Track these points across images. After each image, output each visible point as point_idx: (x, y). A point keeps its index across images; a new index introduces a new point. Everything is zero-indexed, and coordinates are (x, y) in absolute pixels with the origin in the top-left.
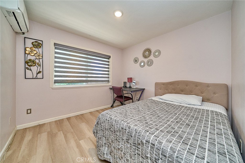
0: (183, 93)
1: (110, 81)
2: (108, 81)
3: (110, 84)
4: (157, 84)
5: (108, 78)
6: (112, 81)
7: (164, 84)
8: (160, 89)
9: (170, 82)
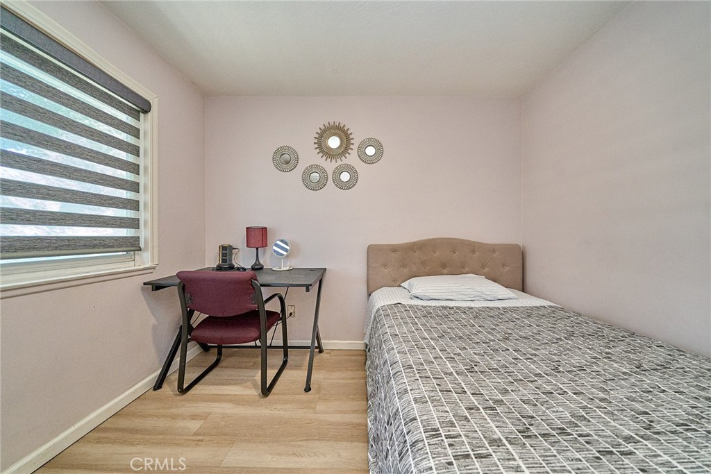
0: (445, 271)
1: (142, 245)
2: (132, 245)
3: (145, 259)
4: (373, 251)
5: (134, 223)
6: (156, 243)
7: (394, 249)
8: (385, 266)
9: (414, 243)
